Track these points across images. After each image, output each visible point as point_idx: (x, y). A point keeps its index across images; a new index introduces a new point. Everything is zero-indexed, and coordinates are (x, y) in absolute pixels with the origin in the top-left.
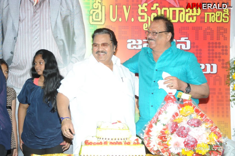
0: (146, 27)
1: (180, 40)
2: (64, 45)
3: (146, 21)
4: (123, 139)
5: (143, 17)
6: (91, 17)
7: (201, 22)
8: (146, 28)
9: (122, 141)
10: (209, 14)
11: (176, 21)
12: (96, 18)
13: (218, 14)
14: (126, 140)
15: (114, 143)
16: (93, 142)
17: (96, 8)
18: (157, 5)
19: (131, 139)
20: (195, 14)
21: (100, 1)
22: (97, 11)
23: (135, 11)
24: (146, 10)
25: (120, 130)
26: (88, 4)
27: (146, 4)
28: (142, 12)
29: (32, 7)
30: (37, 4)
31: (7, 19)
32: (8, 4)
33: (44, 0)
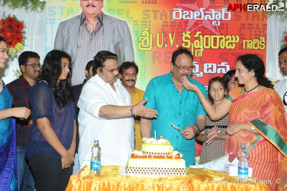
1: (220, 64)
3: (190, 47)
4: (165, 153)
5: (186, 44)
6: (139, 44)
7: (240, 48)
9: (165, 155)
10: (247, 42)
11: (217, 47)
12: (144, 44)
13: (255, 42)
14: (168, 155)
15: (158, 157)
16: (139, 156)
17: (145, 35)
18: (200, 33)
19: (173, 154)
20: (234, 41)
21: (148, 30)
22: (145, 38)
23: (180, 38)
24: (190, 37)
25: (163, 146)
26: (138, 32)
27: (190, 32)
28: (185, 39)
29: (88, 35)
30: (93, 32)
31: (67, 45)
32: (68, 33)
33: (99, 29)
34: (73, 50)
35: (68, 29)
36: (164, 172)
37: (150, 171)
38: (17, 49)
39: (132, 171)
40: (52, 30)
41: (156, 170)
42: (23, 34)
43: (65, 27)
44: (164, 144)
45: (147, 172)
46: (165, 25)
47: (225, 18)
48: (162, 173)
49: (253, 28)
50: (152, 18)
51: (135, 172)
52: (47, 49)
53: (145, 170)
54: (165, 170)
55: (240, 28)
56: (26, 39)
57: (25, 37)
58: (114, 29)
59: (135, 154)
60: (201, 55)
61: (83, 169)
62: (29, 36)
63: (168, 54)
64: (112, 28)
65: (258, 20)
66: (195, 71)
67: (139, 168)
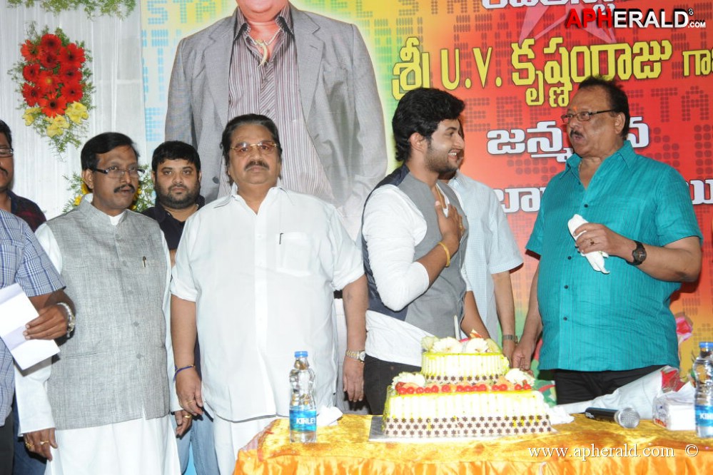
0: (534, 97)
2: (333, 154)
3: (534, 82)
4: (488, 377)
5: (523, 73)
6: (396, 83)
7: (674, 75)
8: (532, 101)
9: (487, 382)
10: (694, 56)
11: (610, 77)
12: (407, 84)
14: (496, 380)
15: (468, 387)
16: (415, 387)
17: (408, 58)
18: (560, 40)
19: (508, 377)
20: (657, 55)
21: (416, 42)
22: (410, 66)
23: (504, 60)
24: (531, 55)
25: (479, 357)
26: (388, 50)
27: (531, 42)
28: (520, 61)
29: (257, 70)
30: (268, 60)
31: (203, 101)
32: (204, 67)
33: (283, 51)
34: (220, 112)
35: (203, 56)
36: (489, 428)
37: (449, 426)
38: (73, 119)
39: (401, 430)
40: (160, 61)
41: (465, 424)
42: (84, 78)
43: (193, 52)
44: (483, 351)
45: (441, 431)
46: (461, 27)
48: (483, 431)
49: (710, 16)
50: (424, 11)
51: (408, 432)
52: (150, 114)
53: (437, 425)
54: (491, 423)
56: (93, 90)
57: (90, 84)
58: (324, 47)
59: (404, 384)
60: (564, 101)
61: (270, 429)
62: (102, 81)
63: (475, 104)
64: (320, 45)
66: (551, 146)
67: (420, 421)
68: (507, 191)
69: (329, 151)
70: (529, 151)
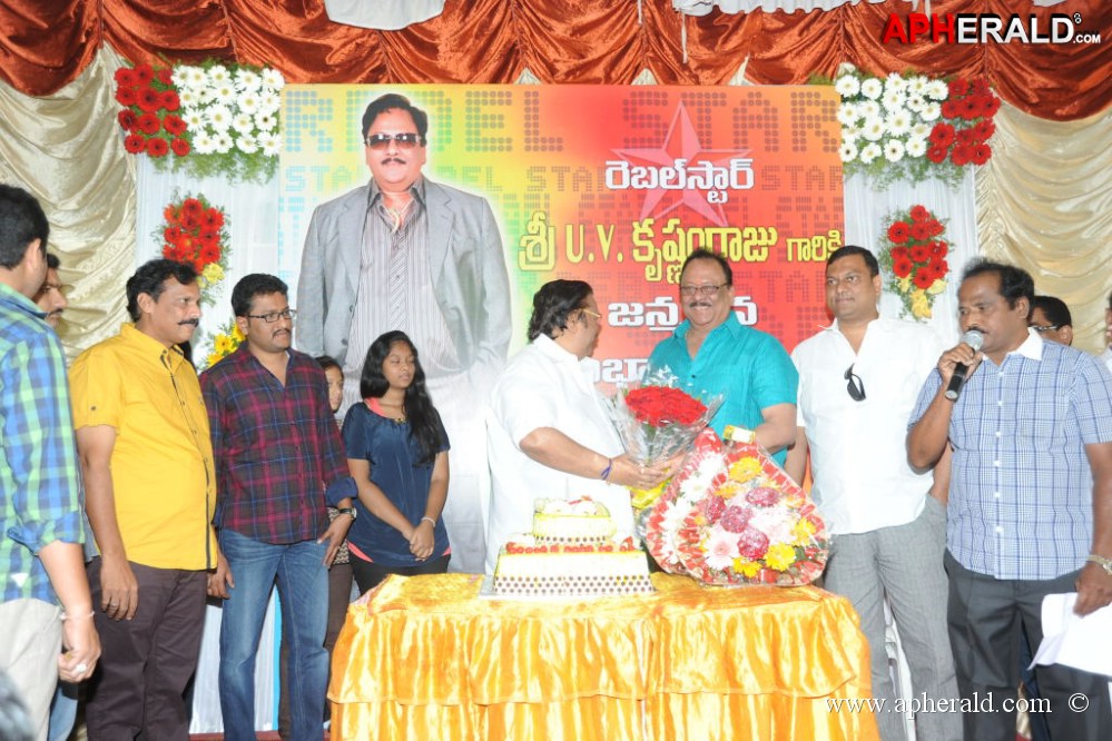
0: (653, 274)
2: (460, 320)
3: (653, 260)
4: (595, 539)
5: (643, 250)
6: (522, 254)
7: (780, 260)
8: (651, 277)
9: (595, 544)
10: (796, 243)
12: (534, 256)
13: (816, 243)
14: (603, 542)
15: (575, 548)
16: (525, 547)
17: (535, 231)
18: (677, 221)
19: (614, 539)
20: (764, 241)
21: (543, 217)
22: (536, 239)
23: (625, 237)
24: (651, 234)
25: (588, 519)
26: (516, 223)
27: (651, 221)
28: (641, 239)
29: (389, 236)
30: (399, 228)
31: (335, 265)
32: (337, 233)
33: (416, 219)
34: (350, 276)
35: (337, 222)
36: (594, 587)
37: (556, 585)
38: (209, 279)
39: (510, 588)
40: (296, 226)
41: (572, 583)
42: (222, 240)
43: (328, 218)
44: (592, 514)
45: (548, 590)
46: (586, 203)
47: (739, 184)
48: (588, 590)
49: (809, 209)
50: (551, 188)
51: (516, 590)
53: (544, 584)
55: (779, 208)
56: (231, 252)
57: (228, 247)
58: (454, 218)
59: (514, 543)
62: (239, 245)
64: (451, 216)
65: (821, 187)
66: (668, 320)
67: (528, 579)
68: (626, 361)
69: (456, 317)
70: (648, 323)
